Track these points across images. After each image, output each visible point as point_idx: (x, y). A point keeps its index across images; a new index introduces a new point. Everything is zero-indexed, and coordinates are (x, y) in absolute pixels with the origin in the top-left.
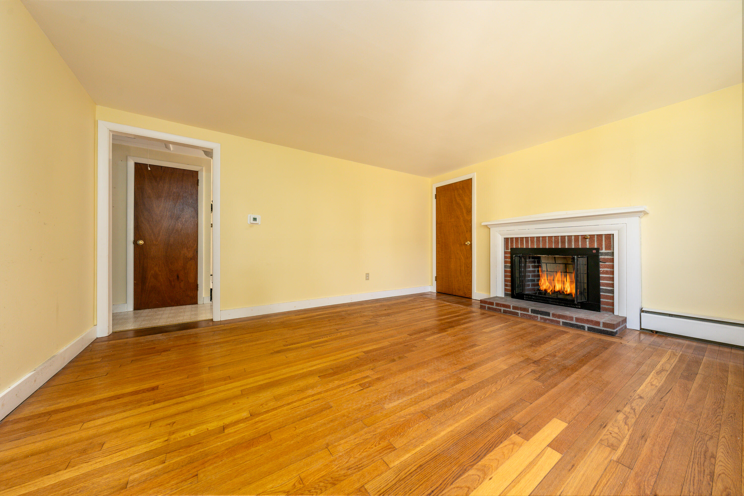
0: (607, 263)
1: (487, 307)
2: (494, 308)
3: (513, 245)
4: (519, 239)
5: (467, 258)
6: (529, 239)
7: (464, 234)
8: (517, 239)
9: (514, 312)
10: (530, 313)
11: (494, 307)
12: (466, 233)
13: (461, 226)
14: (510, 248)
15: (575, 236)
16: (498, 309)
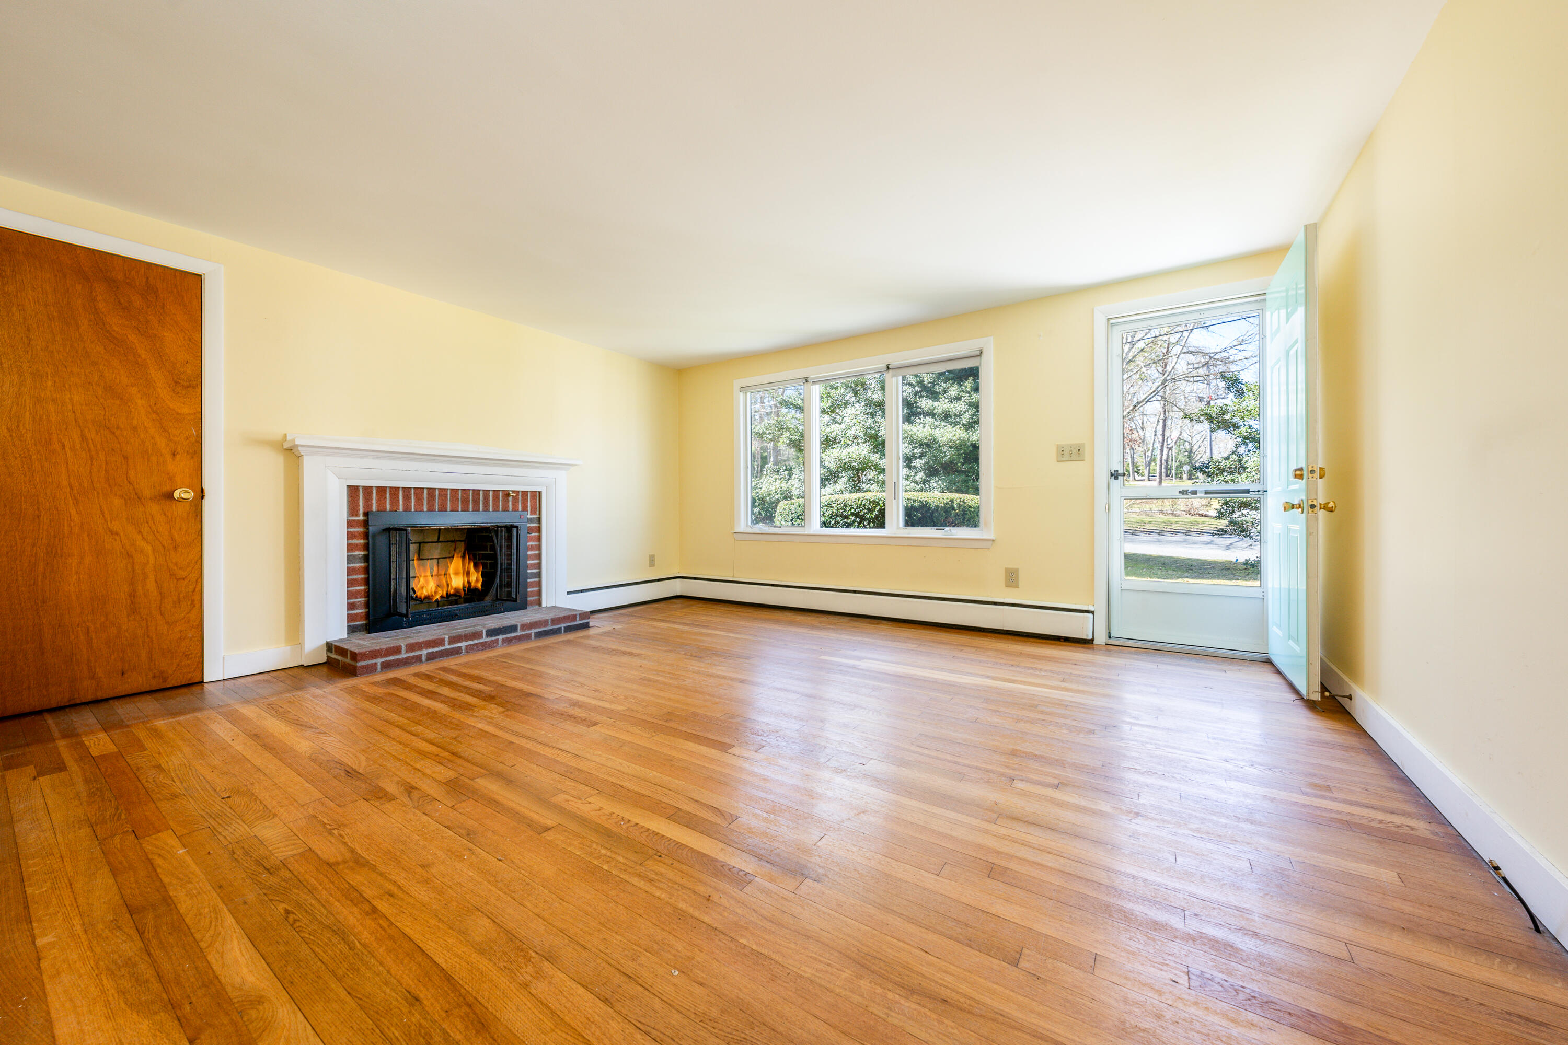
0: (533, 534)
1: (379, 664)
2: (403, 659)
3: (372, 506)
4: (388, 490)
5: (175, 548)
6: (413, 491)
7: (154, 459)
8: (381, 490)
9: (453, 648)
10: (485, 639)
11: (403, 655)
12: (168, 457)
13: (135, 429)
14: (361, 511)
15: (494, 491)
16: (413, 657)
